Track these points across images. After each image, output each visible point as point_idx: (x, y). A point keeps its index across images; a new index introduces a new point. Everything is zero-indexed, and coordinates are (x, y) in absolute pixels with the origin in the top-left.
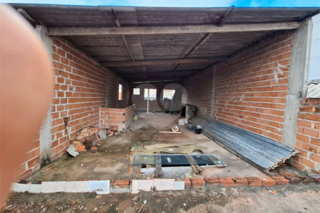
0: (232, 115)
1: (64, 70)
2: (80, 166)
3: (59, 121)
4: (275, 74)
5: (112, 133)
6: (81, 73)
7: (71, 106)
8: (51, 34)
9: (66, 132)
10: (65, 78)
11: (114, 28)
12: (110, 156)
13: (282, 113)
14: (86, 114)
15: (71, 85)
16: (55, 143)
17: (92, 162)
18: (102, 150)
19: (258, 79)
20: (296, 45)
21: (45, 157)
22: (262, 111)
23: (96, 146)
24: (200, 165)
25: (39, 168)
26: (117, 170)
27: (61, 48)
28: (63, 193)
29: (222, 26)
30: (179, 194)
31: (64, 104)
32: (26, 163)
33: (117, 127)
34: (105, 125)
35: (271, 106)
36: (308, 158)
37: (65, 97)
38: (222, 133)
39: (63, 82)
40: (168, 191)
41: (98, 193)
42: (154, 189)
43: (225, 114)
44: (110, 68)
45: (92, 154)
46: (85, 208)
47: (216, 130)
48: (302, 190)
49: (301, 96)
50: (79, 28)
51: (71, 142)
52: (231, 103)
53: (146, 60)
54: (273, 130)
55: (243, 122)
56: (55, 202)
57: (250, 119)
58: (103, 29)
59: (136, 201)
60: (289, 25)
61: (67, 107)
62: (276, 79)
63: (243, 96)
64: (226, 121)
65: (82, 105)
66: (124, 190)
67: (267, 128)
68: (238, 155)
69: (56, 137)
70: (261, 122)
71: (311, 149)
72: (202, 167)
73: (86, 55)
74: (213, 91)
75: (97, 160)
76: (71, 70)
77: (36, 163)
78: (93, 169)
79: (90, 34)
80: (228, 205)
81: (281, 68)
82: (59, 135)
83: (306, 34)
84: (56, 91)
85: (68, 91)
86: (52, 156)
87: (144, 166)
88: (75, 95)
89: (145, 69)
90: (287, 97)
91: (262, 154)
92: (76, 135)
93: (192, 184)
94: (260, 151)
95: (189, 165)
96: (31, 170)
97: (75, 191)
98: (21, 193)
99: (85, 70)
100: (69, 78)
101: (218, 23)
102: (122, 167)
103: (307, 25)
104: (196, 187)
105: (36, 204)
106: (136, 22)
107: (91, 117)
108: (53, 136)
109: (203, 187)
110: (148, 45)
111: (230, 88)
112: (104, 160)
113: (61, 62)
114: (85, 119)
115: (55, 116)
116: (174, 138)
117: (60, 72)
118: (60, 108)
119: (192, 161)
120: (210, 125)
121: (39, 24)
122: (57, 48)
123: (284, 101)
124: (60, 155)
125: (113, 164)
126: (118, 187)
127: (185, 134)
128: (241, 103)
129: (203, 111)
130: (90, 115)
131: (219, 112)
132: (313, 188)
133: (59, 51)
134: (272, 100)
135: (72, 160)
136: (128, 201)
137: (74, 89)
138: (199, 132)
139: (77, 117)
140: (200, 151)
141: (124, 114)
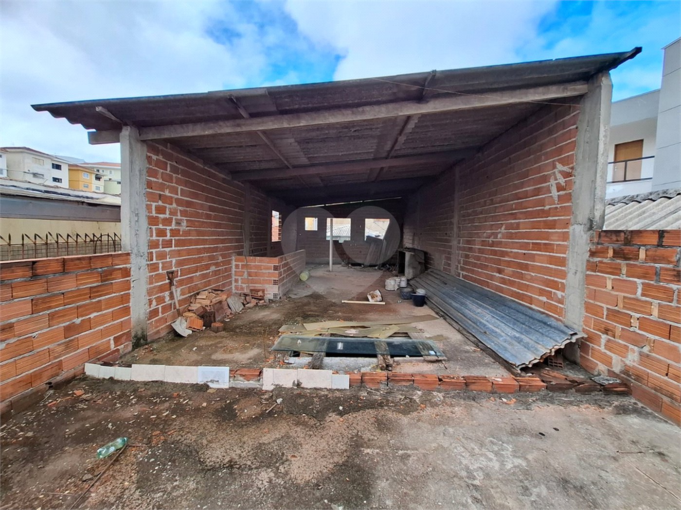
0: (485, 267)
1: (167, 193)
2: (191, 350)
3: (159, 277)
4: (553, 182)
5: (254, 302)
6: (195, 196)
7: (179, 253)
8: (144, 137)
9: (172, 296)
10: (168, 206)
11: (238, 121)
12: (242, 338)
13: (562, 262)
14: (207, 267)
15: (179, 217)
16: (155, 313)
17: (211, 345)
18: (232, 329)
19: (526, 195)
20: (583, 126)
21: (139, 333)
22: (532, 258)
23: (223, 322)
24: (392, 356)
25: (130, 348)
26: (250, 359)
27: (161, 158)
28: (162, 382)
29: (428, 102)
30: (338, 394)
31: (167, 250)
32: (112, 338)
33: (263, 291)
34: (242, 289)
35: (547, 247)
36: (602, 349)
37: (168, 238)
38: (462, 304)
39: (165, 213)
40: (321, 389)
41: (211, 385)
42: (298, 385)
43: (475, 265)
44: (252, 182)
45: (213, 334)
46: (190, 403)
47: (453, 298)
48: (571, 403)
49: (591, 228)
50: (184, 126)
51: (180, 314)
52: (483, 243)
53: (313, 165)
54: (549, 295)
55: (503, 281)
56: (149, 393)
57: (514, 274)
58: (221, 123)
59: (266, 400)
60: (565, 89)
61: (173, 254)
62: (555, 193)
63: (503, 230)
64: (475, 280)
65: (199, 251)
66: (252, 384)
67: (542, 292)
68: (478, 343)
69: (154, 303)
70: (532, 279)
71: (606, 331)
72: (396, 359)
73: (205, 163)
74: (455, 220)
75: (220, 342)
76: (178, 191)
77: (126, 340)
78: (211, 355)
79: (203, 133)
80: (415, 414)
81: (561, 172)
82: (160, 300)
83: (598, 102)
84: (154, 227)
85: (173, 226)
86: (150, 332)
87: (297, 354)
88: (187, 233)
89: (318, 180)
90: (570, 229)
91: (520, 341)
92: (188, 301)
93: (362, 381)
94: (517, 335)
95: (375, 356)
96: (118, 350)
97: (178, 381)
98: (104, 379)
99: (203, 189)
100: (174, 205)
101: (420, 98)
102: (259, 354)
103: (600, 86)
104: (370, 386)
105: (123, 394)
106: (274, 109)
107: (215, 273)
108: (150, 302)
109: (382, 386)
110: (308, 141)
111: (481, 213)
112: (231, 344)
113: (161, 181)
114: (204, 276)
115: (153, 268)
116: (367, 312)
117: (160, 195)
118: (162, 256)
119: (382, 349)
120: (446, 289)
121: (126, 125)
122: (154, 157)
123: (565, 237)
124: (163, 333)
125: (244, 349)
126: (241, 378)
127: (393, 306)
128: (499, 244)
129: (439, 261)
130: (213, 268)
131: (465, 263)
132: (596, 402)
133: (158, 163)
134: (547, 236)
135: (181, 342)
136: (255, 399)
137: (184, 224)
138: (420, 302)
139: (190, 271)
140: (406, 335)
141: (276, 268)
